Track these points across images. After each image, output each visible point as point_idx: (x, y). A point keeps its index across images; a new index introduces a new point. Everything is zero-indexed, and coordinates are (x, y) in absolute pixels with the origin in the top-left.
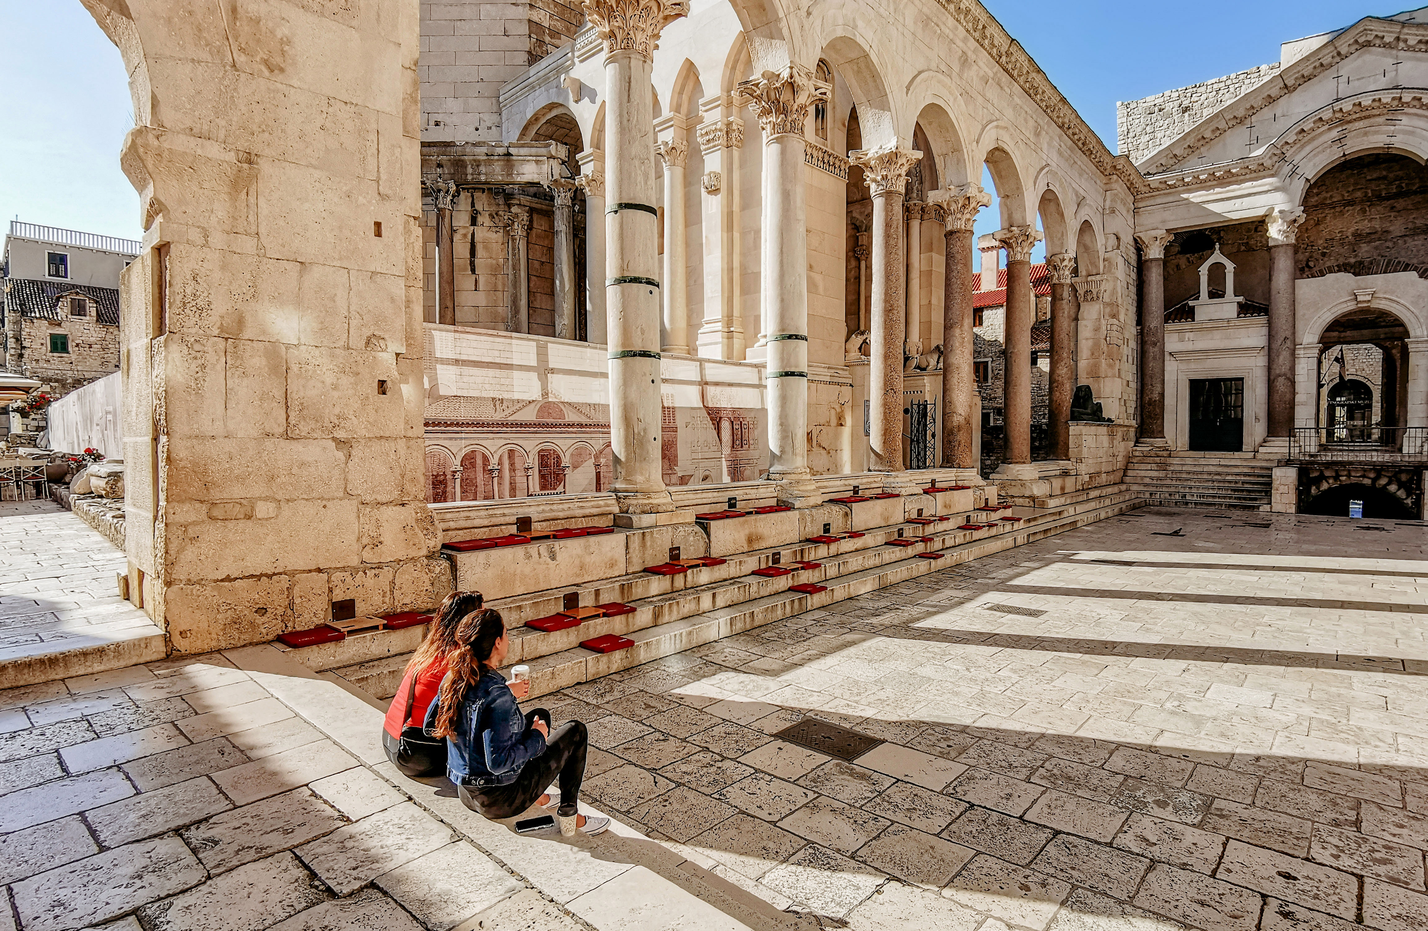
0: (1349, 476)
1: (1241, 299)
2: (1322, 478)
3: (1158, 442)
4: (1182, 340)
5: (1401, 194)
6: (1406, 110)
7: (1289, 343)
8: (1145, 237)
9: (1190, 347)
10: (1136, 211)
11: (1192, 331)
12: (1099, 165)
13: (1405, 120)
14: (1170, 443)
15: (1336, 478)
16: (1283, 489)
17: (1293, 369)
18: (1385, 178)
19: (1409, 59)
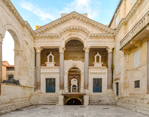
0: (73, 97)
1: (55, 63)
2: (68, 97)
3: (39, 91)
4: (44, 70)
5: (79, 51)
6: (80, 31)
7: (63, 71)
8: (36, 48)
9: (46, 72)
10: (34, 42)
11: (46, 68)
12: (22, 24)
13: (80, 33)
14: (42, 91)
15: (71, 97)
16: (61, 100)
17: (64, 77)
18: (77, 48)
19: (81, 22)
